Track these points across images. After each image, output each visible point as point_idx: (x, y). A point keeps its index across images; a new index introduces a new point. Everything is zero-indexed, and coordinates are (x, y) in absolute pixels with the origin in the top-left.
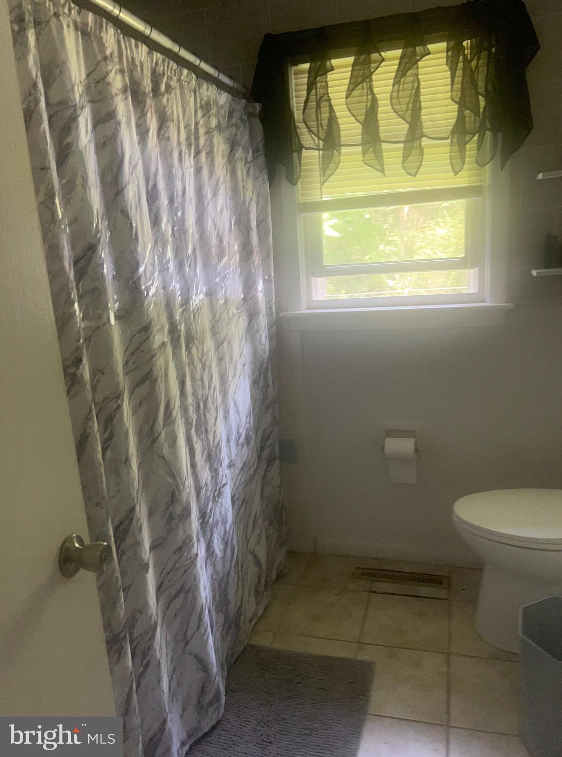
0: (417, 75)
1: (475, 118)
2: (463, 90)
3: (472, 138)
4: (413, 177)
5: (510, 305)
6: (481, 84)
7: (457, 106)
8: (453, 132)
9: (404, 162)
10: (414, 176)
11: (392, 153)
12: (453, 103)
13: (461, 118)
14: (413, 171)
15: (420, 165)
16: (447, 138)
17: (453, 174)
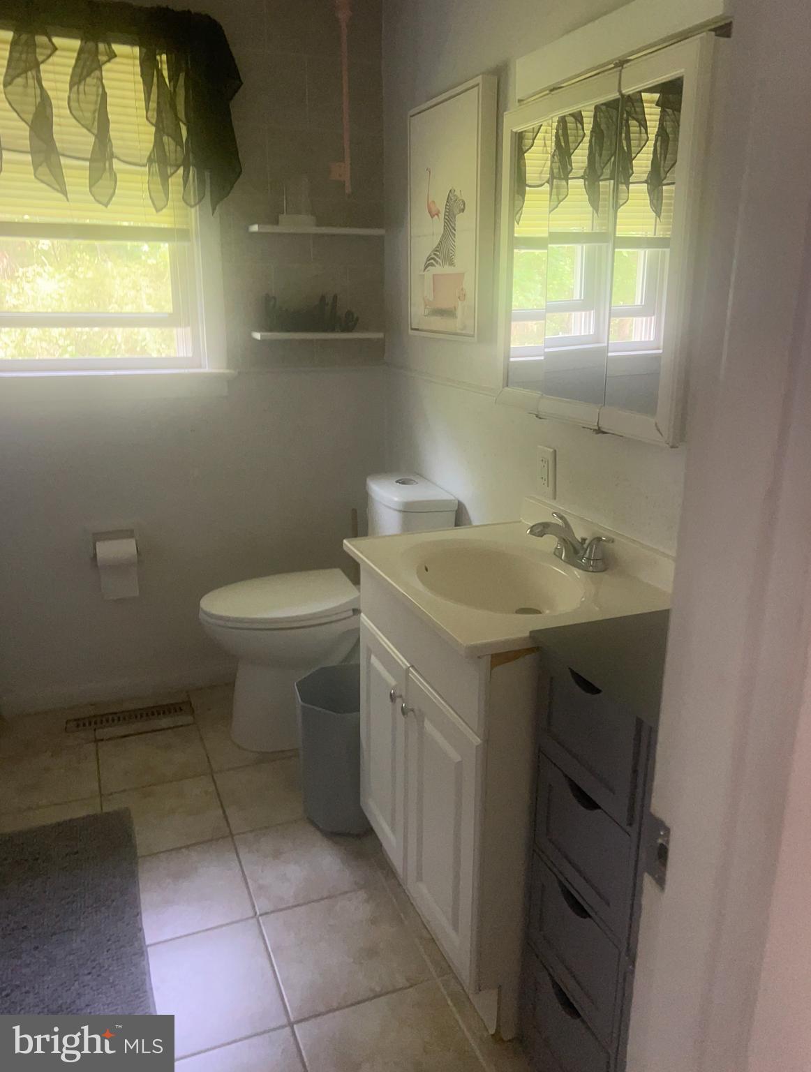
0: (101, 79)
1: (176, 148)
2: (159, 111)
3: (176, 171)
4: (103, 207)
5: (232, 371)
6: (181, 108)
7: (153, 129)
8: (150, 160)
9: (91, 187)
10: (106, 206)
11: (76, 173)
12: (147, 123)
13: (158, 143)
14: (105, 200)
15: (114, 193)
16: (145, 166)
17: (154, 210)
